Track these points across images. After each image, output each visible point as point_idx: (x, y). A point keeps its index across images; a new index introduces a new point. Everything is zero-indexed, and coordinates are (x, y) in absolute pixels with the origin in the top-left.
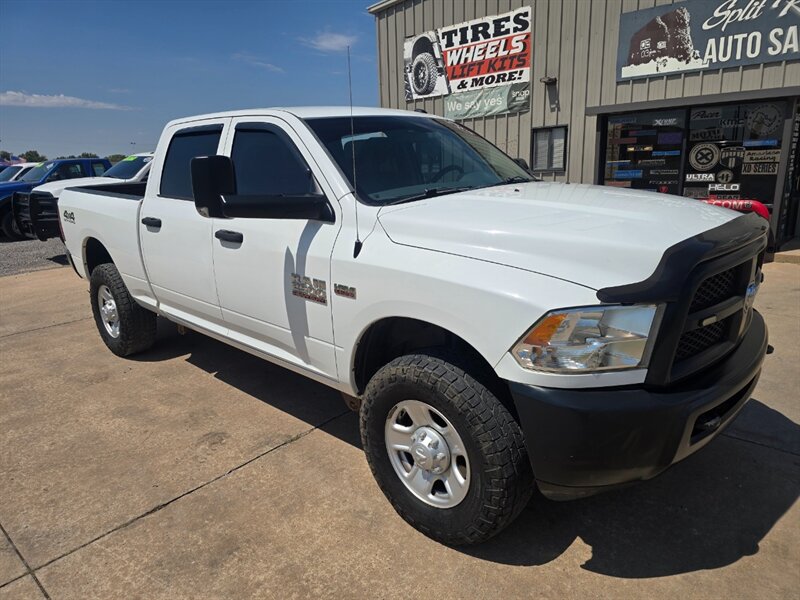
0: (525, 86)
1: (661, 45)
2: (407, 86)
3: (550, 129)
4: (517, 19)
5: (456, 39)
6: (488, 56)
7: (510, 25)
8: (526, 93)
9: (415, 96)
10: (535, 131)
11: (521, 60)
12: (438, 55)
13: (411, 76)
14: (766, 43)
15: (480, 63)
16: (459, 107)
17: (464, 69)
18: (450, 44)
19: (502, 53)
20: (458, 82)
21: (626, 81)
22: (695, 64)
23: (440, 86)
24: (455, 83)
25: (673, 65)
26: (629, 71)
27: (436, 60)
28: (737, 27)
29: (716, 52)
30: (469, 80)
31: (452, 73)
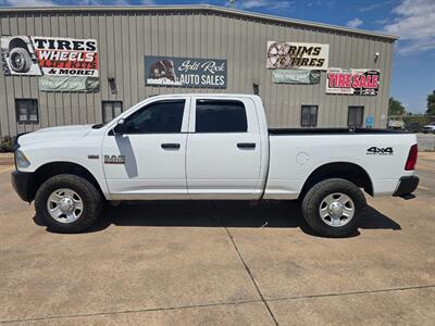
0: (95, 79)
1: (163, 73)
2: (5, 65)
3: (113, 102)
4: (88, 44)
5: (46, 46)
6: (70, 59)
7: (85, 46)
8: (97, 83)
9: (13, 73)
10: (103, 102)
11: (93, 65)
12: (31, 51)
13: (8, 60)
14: (201, 80)
15: (65, 62)
16: (50, 84)
17: (54, 63)
18: (41, 46)
19: (79, 59)
20: (50, 69)
21: (149, 85)
22: (177, 83)
23: (34, 69)
24: (46, 70)
25: (168, 82)
26: (150, 81)
27: (31, 55)
28: (190, 72)
29: (184, 80)
30: (58, 70)
31: (43, 64)
